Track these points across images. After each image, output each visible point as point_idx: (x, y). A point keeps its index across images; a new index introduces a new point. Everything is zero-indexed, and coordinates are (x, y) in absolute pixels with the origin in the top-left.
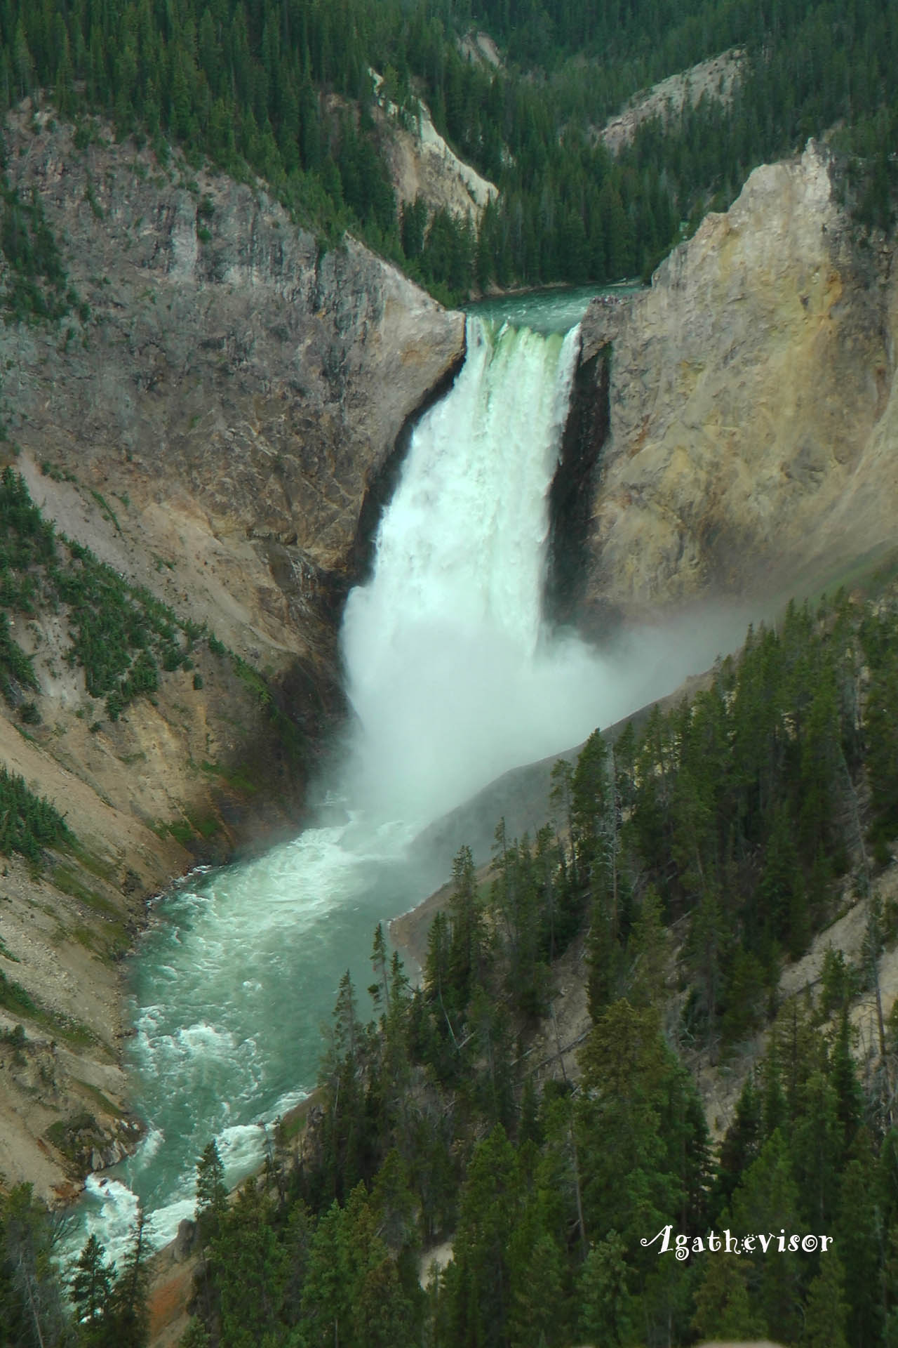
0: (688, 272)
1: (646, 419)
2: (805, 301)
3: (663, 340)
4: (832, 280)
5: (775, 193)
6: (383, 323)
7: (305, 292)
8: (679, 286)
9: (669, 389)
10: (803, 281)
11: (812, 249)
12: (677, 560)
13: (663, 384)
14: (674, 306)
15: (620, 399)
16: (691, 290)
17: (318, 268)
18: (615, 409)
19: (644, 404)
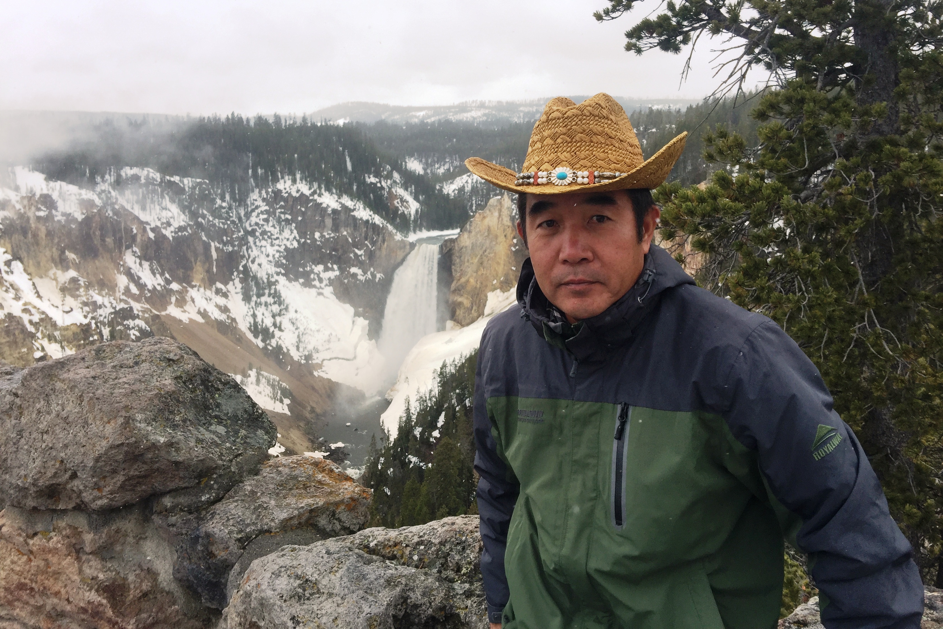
0: (472, 228)
1: (462, 270)
2: (505, 236)
3: (466, 247)
4: (512, 230)
5: (496, 206)
6: (386, 243)
7: (363, 235)
8: (470, 232)
9: (468, 261)
10: (504, 230)
11: (507, 221)
12: (471, 310)
13: (466, 260)
14: (469, 237)
15: (454, 264)
16: (473, 233)
17: (367, 228)
18: (453, 267)
19: (461, 265)
